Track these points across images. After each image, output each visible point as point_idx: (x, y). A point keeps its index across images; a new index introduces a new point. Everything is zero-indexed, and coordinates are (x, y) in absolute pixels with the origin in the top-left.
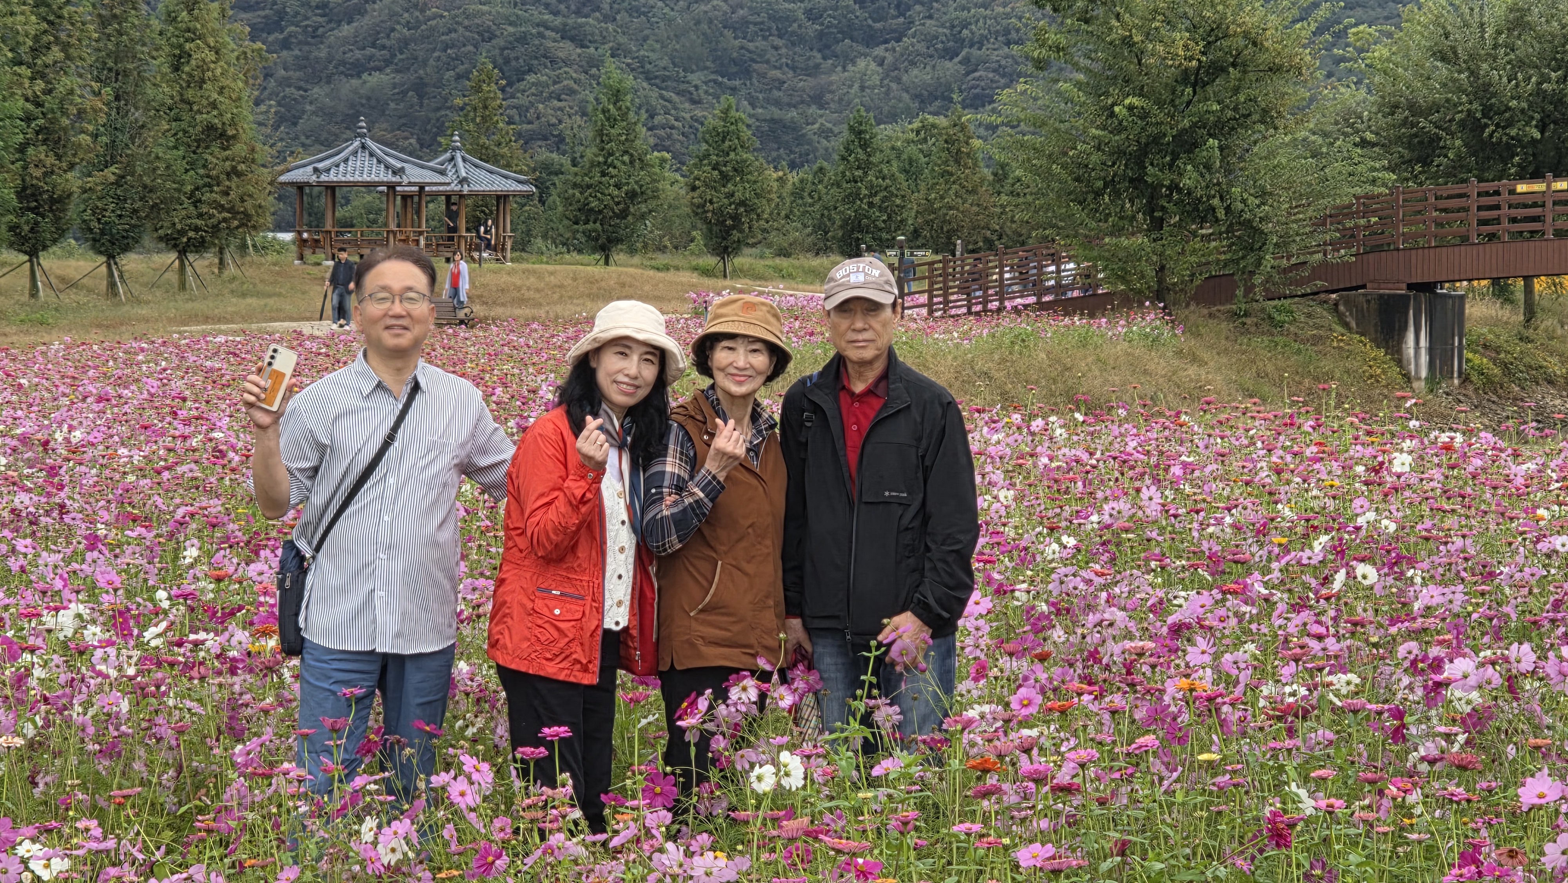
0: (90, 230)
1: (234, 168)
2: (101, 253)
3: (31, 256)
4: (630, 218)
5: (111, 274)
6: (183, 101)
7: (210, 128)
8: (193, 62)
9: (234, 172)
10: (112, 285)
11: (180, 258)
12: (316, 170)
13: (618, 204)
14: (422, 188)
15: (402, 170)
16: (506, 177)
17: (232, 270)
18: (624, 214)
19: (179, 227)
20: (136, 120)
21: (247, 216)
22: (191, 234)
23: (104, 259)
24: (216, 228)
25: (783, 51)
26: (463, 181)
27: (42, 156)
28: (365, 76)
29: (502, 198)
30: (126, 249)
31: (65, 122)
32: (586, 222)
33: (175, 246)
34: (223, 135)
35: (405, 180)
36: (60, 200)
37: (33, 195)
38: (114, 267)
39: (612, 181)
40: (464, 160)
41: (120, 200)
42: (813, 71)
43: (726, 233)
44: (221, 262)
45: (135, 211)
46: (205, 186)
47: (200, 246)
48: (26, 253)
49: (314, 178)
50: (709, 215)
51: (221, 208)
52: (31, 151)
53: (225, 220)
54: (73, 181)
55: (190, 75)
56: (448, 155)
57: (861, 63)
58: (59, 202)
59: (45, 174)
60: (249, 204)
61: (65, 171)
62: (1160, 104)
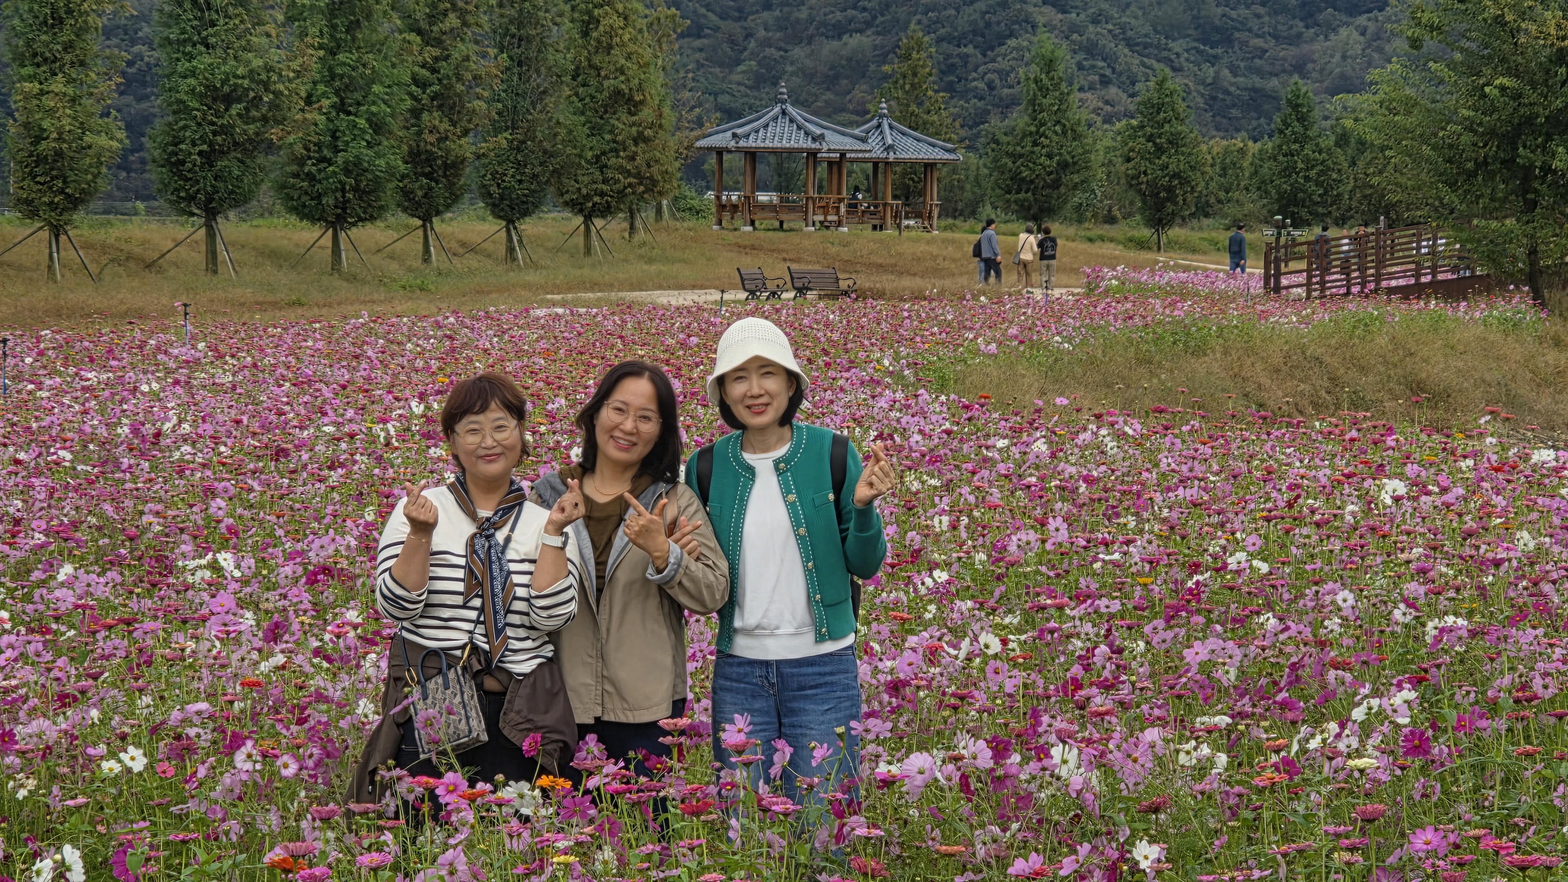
0: (490, 195)
1: (640, 134)
2: (500, 217)
3: (424, 221)
4: (1063, 190)
5: (510, 239)
6: (590, 66)
7: (618, 93)
8: (601, 28)
9: (640, 138)
10: (511, 250)
11: (585, 222)
12: (735, 135)
13: (1051, 173)
14: (843, 155)
15: (822, 136)
16: (934, 146)
17: (641, 235)
18: (1056, 184)
19: (584, 191)
20: (538, 86)
21: (654, 182)
22: (597, 199)
23: (504, 223)
24: (621, 194)
25: (1266, 19)
26: (889, 148)
27: (437, 123)
28: (845, 37)
29: (930, 166)
30: (526, 213)
31: (459, 87)
32: (1018, 193)
33: (581, 211)
34: (630, 99)
35: (825, 147)
36: (454, 165)
37: (427, 160)
38: (513, 232)
39: (1044, 151)
40: (891, 127)
41: (519, 165)
42: (1296, 40)
43: (1159, 206)
44: (632, 227)
45: (535, 176)
46: (611, 151)
47: (606, 211)
48: (419, 218)
49: (733, 143)
50: (1144, 186)
51: (628, 173)
52: (425, 116)
53: (630, 185)
54: (466, 147)
55: (599, 42)
56: (875, 122)
57: (1344, 32)
58: (454, 167)
59: (439, 140)
60: (655, 169)
61: (459, 138)
62: (1533, 85)
